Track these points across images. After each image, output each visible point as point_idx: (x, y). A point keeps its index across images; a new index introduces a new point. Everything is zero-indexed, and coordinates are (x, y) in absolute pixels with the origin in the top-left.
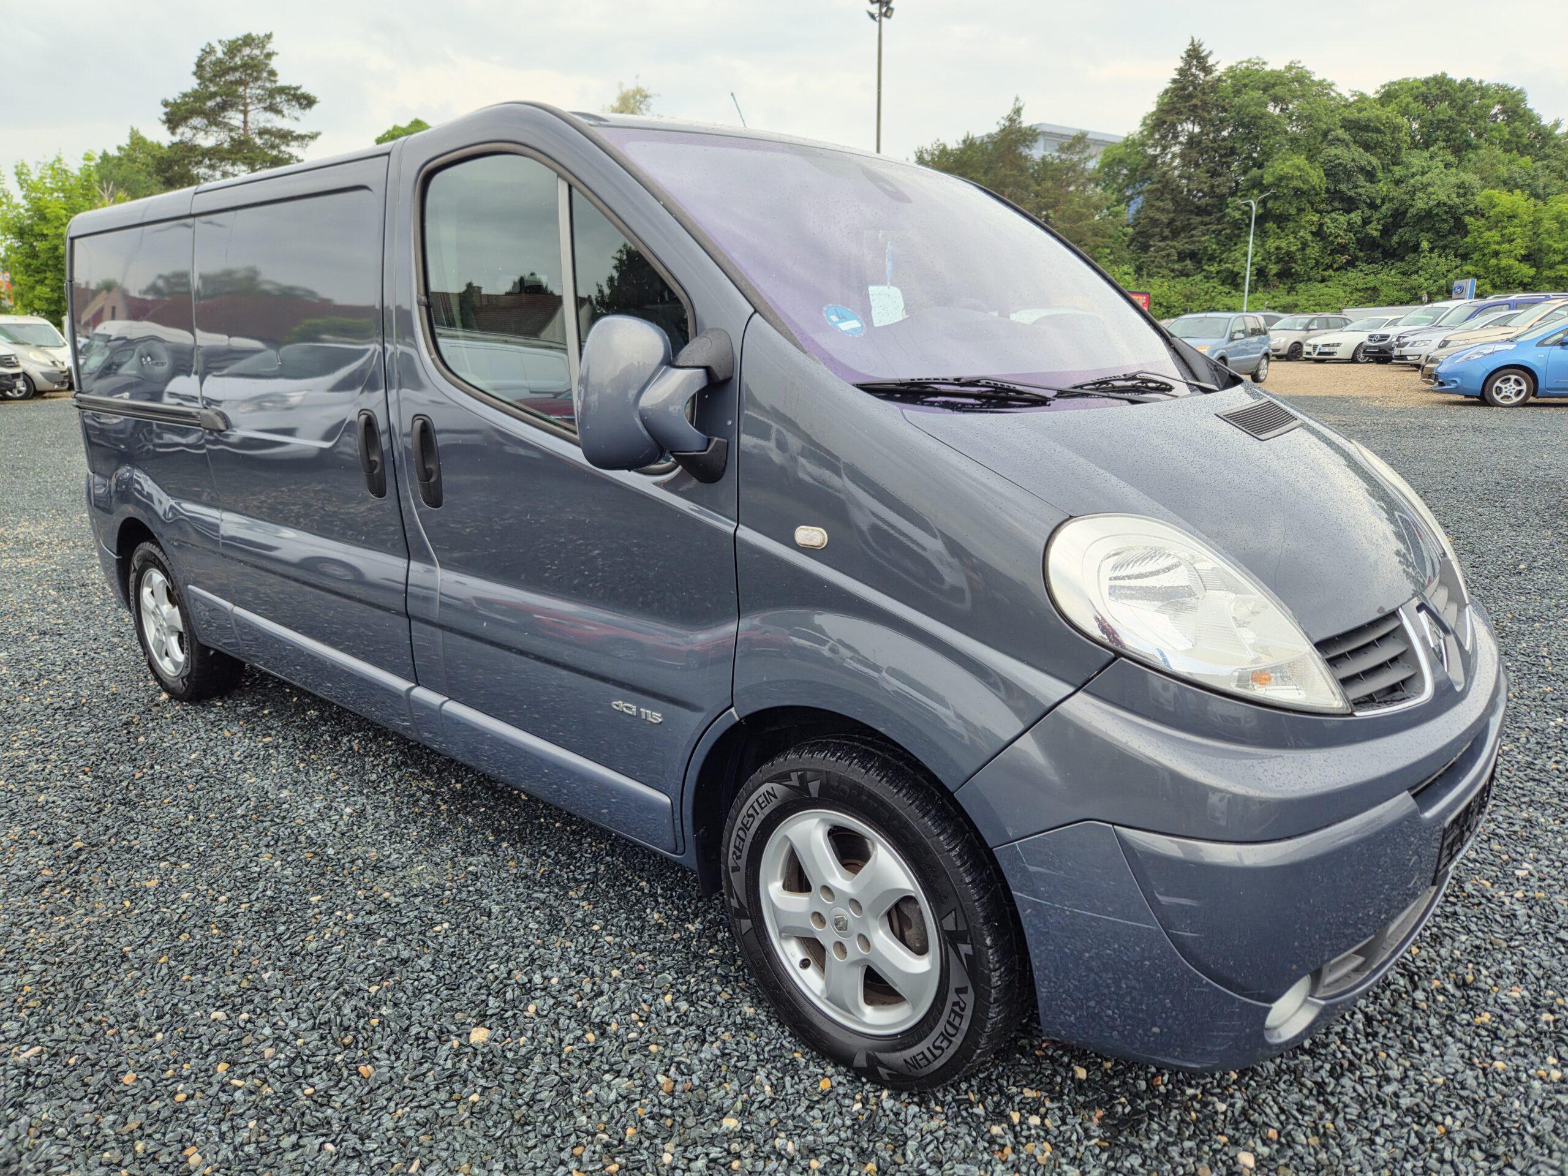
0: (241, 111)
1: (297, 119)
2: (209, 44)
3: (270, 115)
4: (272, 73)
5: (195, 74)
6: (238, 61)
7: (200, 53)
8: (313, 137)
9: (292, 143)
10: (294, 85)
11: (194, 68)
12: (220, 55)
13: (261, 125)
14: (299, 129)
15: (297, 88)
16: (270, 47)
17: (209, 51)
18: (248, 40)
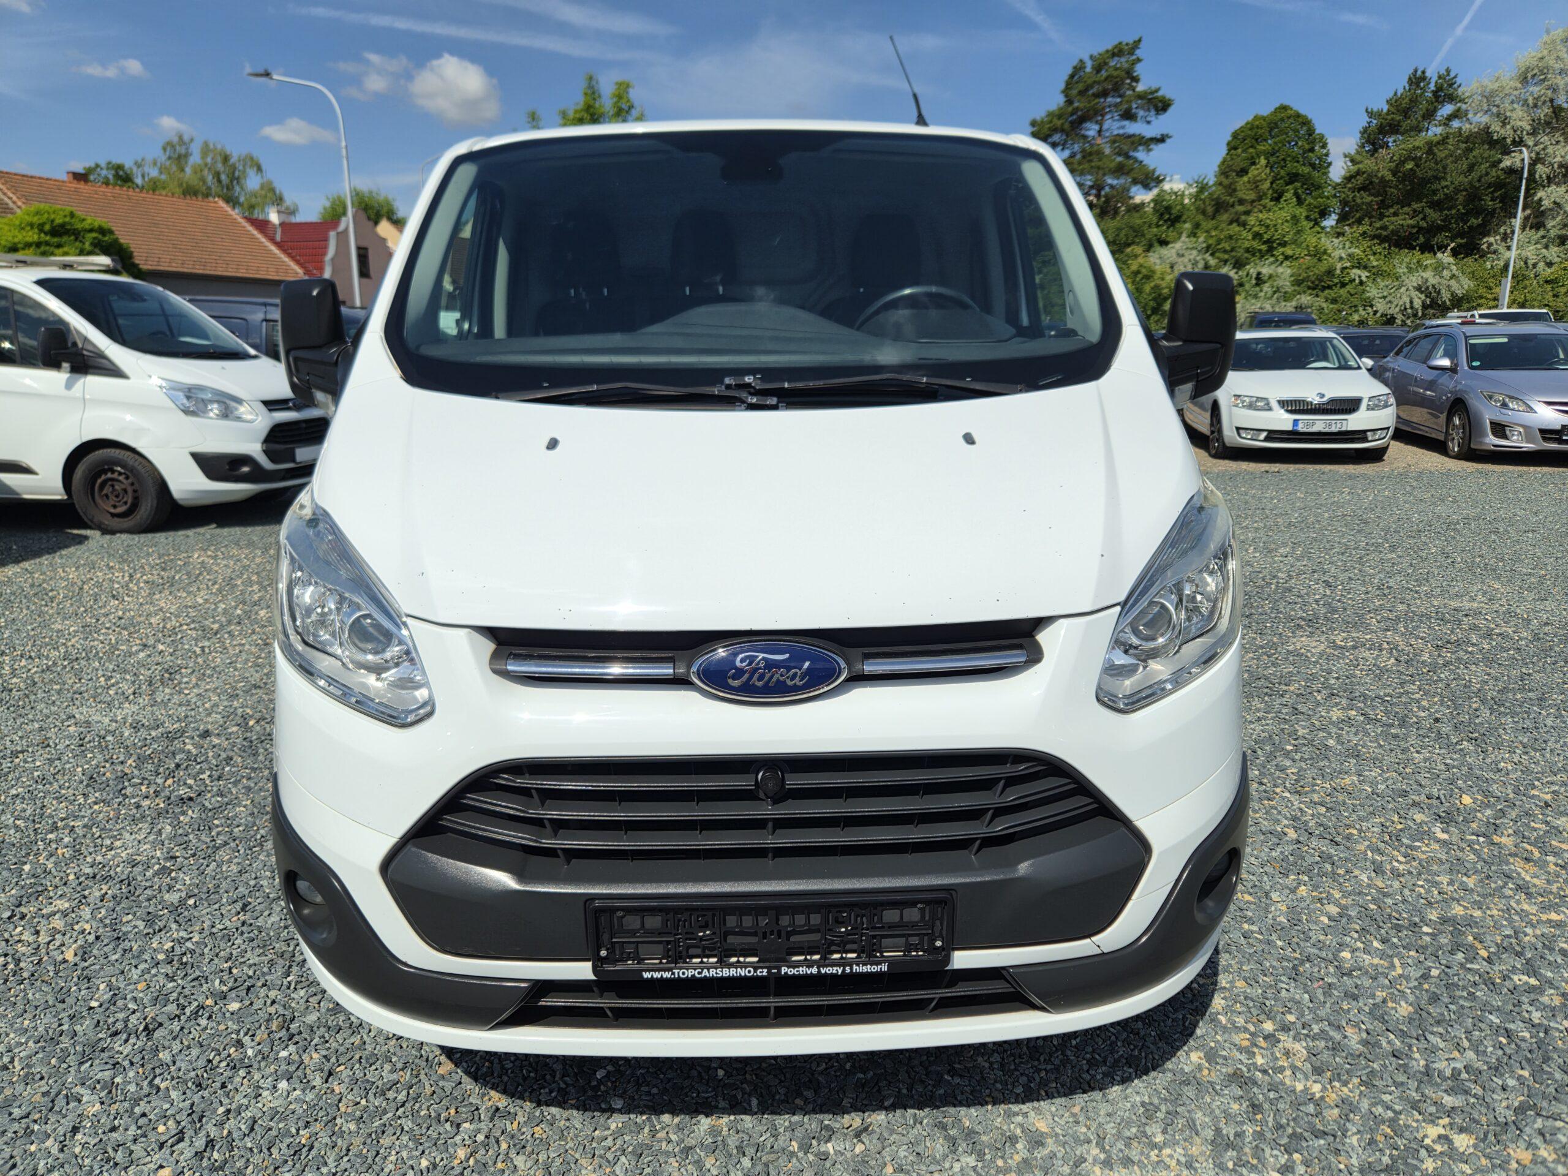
0: (1097, 122)
1: (1149, 122)
2: (1081, 61)
3: (1126, 123)
4: (1136, 80)
5: (1063, 92)
6: (1104, 74)
7: (1070, 71)
8: (1162, 140)
9: (1141, 148)
10: (1153, 88)
11: (1062, 86)
12: (1088, 69)
13: (1115, 133)
14: (1148, 131)
15: (1157, 91)
16: (1139, 53)
17: (1079, 68)
18: (1118, 52)
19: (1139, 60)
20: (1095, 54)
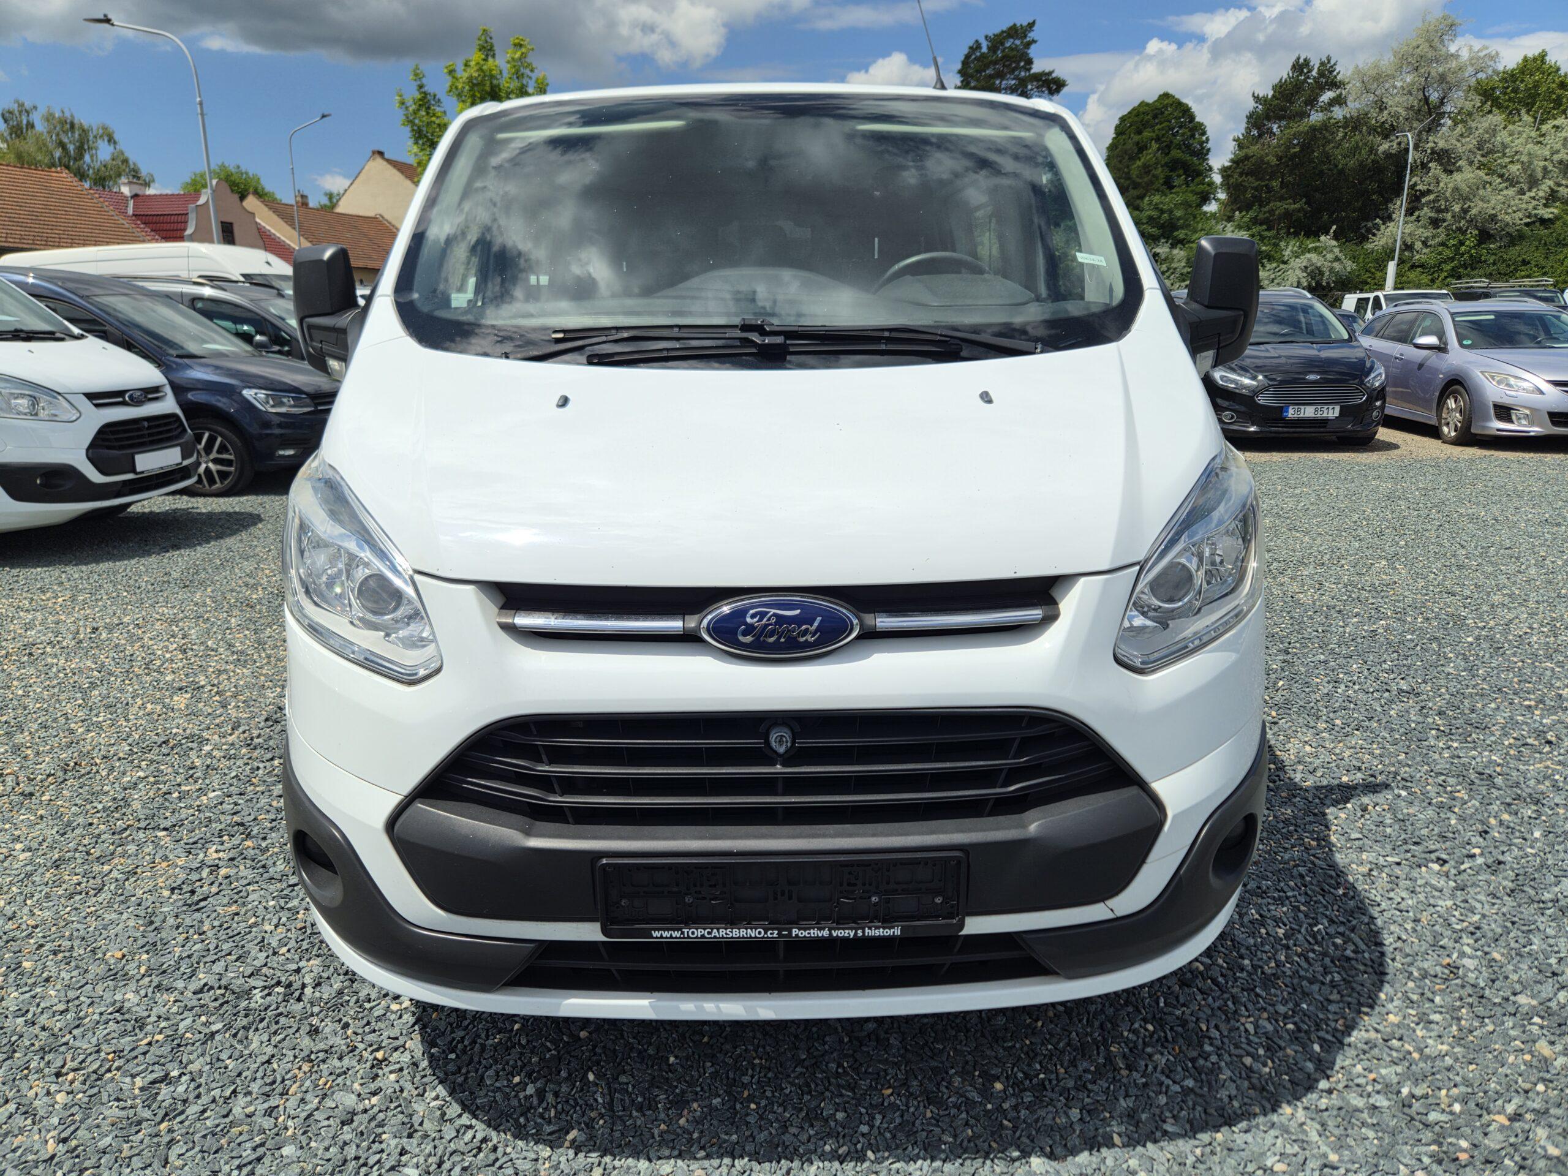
19: (1034, 41)
20: (990, 34)
